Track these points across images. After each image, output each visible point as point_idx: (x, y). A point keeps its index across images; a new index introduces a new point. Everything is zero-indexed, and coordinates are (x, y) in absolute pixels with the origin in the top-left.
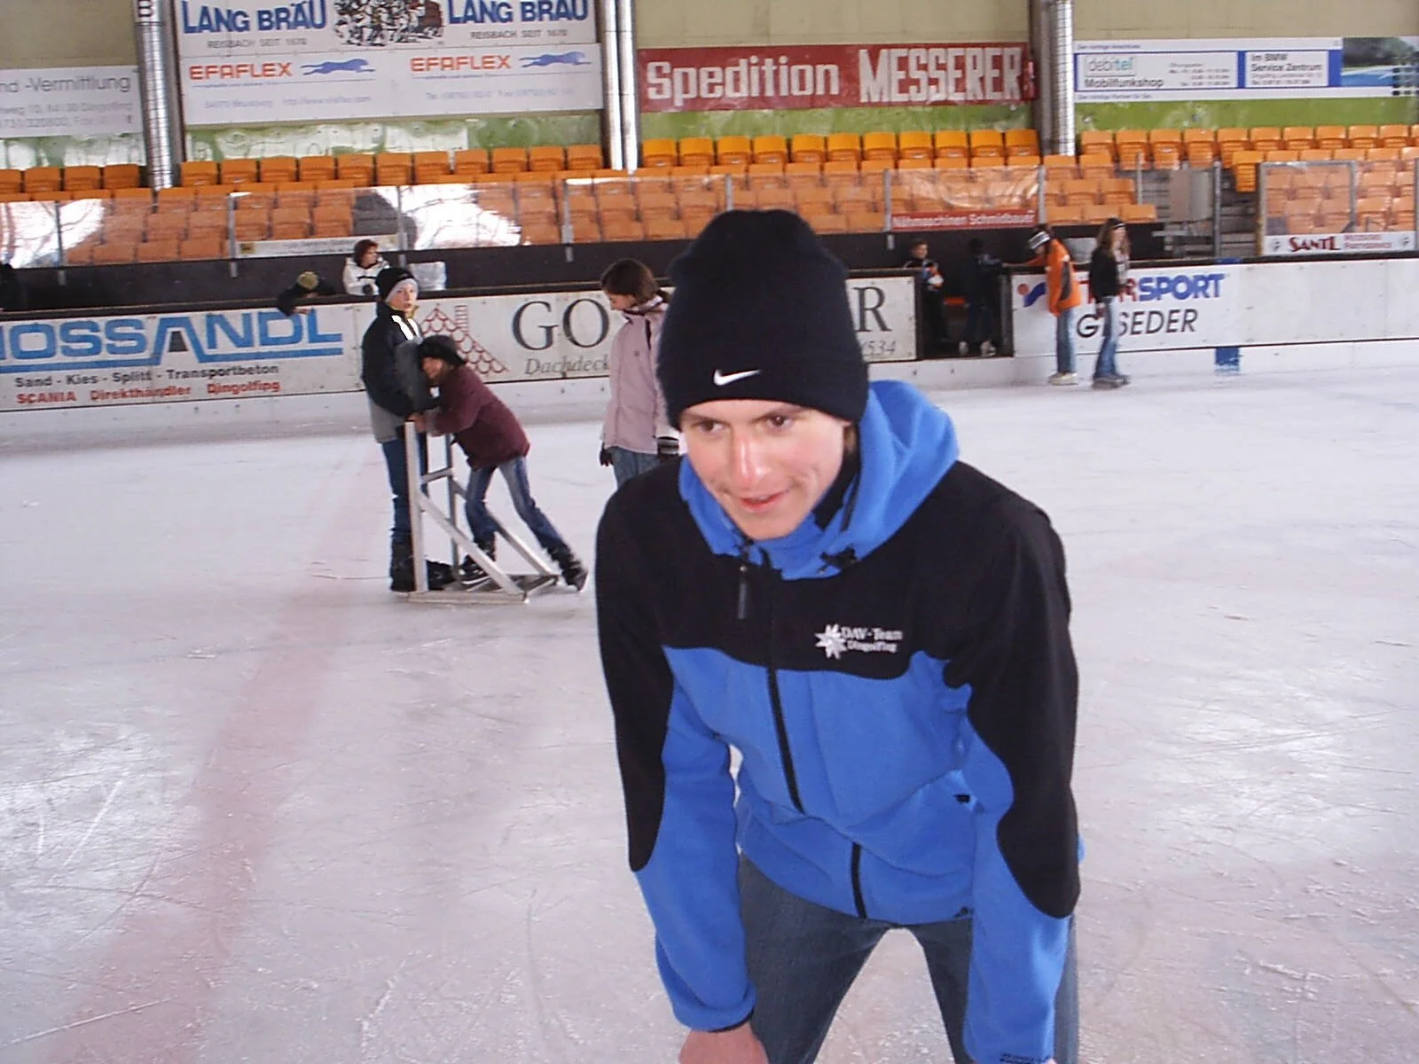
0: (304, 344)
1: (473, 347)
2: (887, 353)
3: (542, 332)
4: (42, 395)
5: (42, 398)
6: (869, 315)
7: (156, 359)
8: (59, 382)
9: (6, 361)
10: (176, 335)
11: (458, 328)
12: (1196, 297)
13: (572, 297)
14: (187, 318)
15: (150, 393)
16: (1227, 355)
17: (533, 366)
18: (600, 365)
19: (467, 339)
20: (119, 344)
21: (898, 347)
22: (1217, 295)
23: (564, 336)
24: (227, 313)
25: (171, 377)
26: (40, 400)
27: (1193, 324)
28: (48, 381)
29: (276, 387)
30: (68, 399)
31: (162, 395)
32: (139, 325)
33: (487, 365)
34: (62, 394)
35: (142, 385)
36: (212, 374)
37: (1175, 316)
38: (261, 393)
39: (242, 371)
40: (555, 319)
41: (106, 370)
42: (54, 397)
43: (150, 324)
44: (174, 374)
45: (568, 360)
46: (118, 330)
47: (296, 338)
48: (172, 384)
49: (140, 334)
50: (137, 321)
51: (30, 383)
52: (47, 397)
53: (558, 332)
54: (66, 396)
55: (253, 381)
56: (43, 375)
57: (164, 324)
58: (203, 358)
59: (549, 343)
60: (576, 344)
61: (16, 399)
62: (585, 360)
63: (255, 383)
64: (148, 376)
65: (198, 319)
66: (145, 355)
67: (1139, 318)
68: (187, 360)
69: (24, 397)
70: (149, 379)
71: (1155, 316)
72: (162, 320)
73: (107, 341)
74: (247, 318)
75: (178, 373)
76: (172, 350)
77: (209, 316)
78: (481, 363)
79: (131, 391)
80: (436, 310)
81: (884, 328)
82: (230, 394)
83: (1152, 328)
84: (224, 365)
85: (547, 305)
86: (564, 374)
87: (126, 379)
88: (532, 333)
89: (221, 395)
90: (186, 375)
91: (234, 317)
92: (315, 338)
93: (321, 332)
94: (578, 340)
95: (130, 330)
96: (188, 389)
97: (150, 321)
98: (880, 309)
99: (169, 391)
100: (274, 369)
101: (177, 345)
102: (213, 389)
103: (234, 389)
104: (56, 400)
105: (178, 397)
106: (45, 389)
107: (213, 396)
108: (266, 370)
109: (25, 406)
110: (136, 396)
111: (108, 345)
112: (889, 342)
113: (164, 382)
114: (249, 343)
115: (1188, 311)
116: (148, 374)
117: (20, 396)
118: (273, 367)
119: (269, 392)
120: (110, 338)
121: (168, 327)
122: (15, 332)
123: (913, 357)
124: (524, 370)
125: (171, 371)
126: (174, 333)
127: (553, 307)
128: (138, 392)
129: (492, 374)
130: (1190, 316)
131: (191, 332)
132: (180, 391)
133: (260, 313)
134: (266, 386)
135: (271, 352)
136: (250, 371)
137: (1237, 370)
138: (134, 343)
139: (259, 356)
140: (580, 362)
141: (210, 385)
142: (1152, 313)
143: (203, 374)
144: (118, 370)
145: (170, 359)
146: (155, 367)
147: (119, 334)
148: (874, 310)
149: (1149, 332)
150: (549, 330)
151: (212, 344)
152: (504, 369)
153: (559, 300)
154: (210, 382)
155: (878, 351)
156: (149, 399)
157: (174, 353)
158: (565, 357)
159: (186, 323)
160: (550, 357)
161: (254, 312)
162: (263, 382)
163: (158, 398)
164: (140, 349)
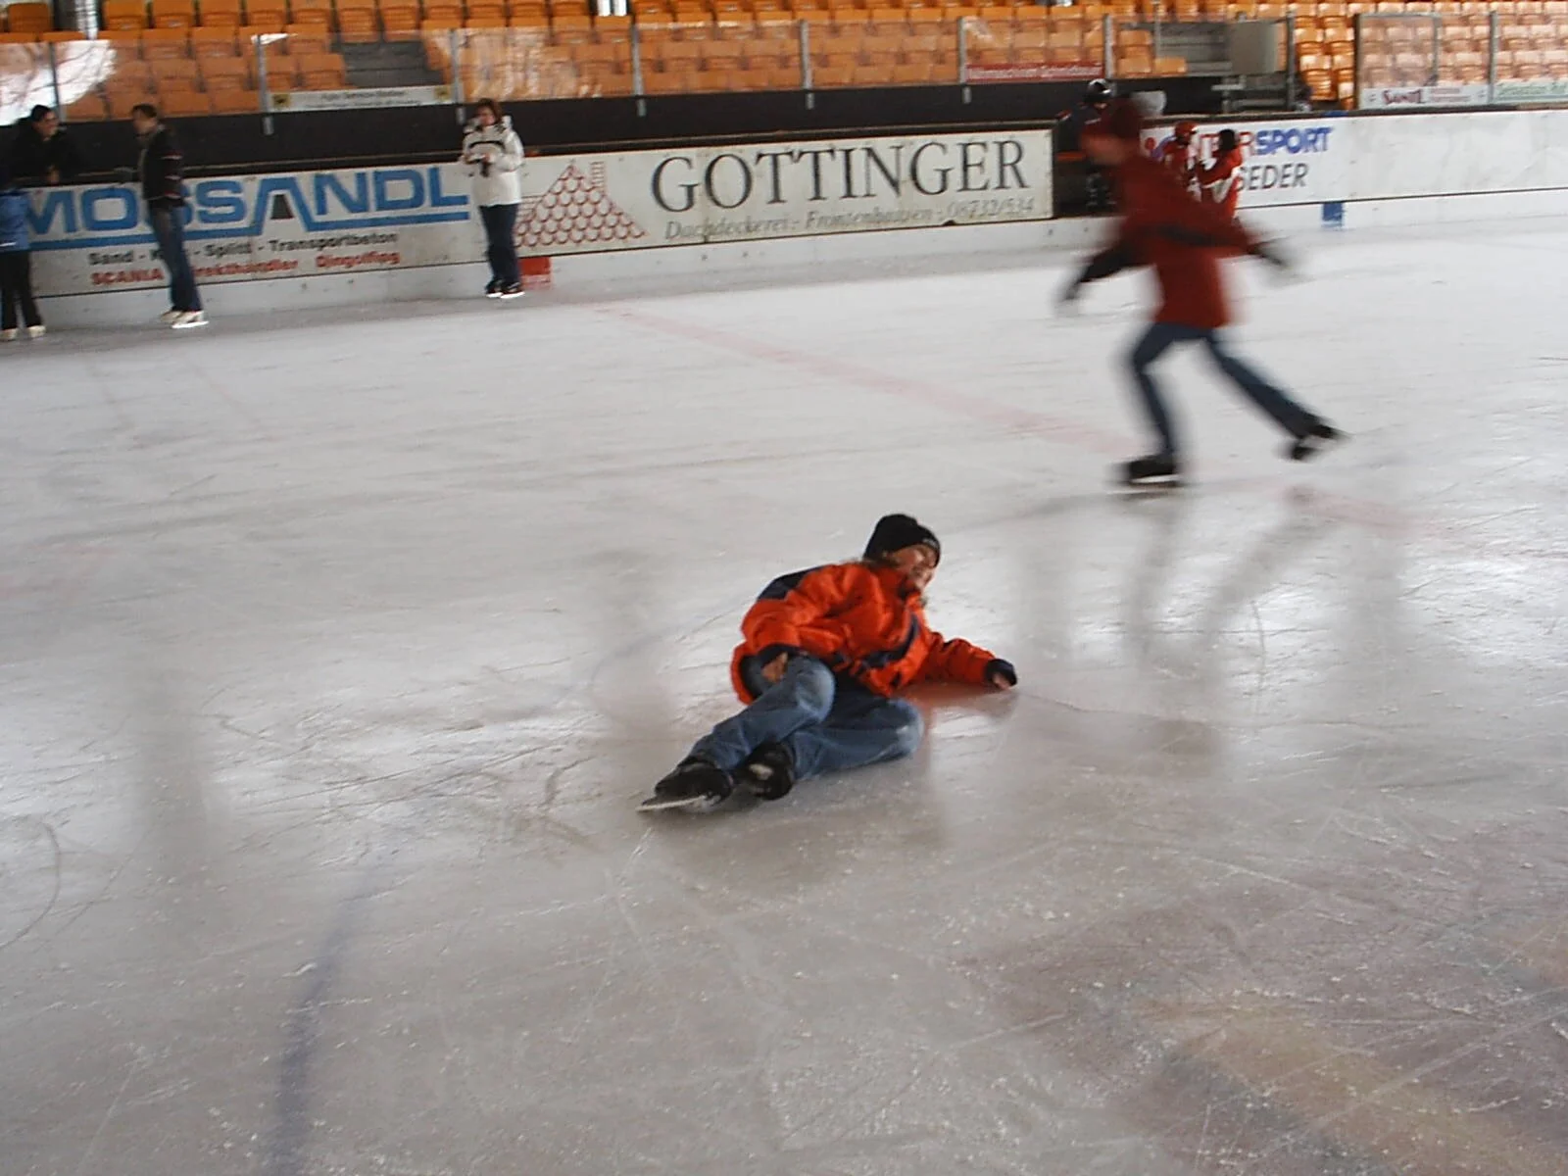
0: (426, 208)
1: (610, 210)
2: (1025, 211)
3: (683, 192)
4: (122, 273)
5: (122, 278)
6: (1008, 170)
7: (256, 229)
8: (142, 257)
9: (77, 233)
10: (280, 199)
11: (594, 188)
12: (1307, 151)
13: (714, 152)
14: (292, 179)
15: (251, 269)
16: (1332, 210)
17: (673, 231)
18: (743, 227)
19: (604, 201)
20: (213, 210)
21: (1036, 205)
22: (1325, 149)
23: (705, 197)
24: (340, 173)
25: (274, 249)
26: (120, 280)
27: (1305, 178)
28: (129, 257)
29: (395, 258)
30: (155, 278)
31: (266, 270)
32: (236, 188)
33: (625, 229)
34: (146, 272)
35: (241, 259)
36: (322, 244)
37: (1288, 171)
38: (377, 265)
39: (356, 241)
40: (696, 177)
41: (198, 242)
42: (137, 276)
43: (250, 186)
44: (278, 246)
45: (710, 222)
46: (212, 194)
47: (417, 201)
48: (277, 258)
49: (238, 200)
50: (234, 183)
51: (106, 260)
52: (127, 275)
53: (699, 191)
54: (150, 274)
55: (370, 251)
56: (122, 250)
57: (266, 187)
58: (311, 226)
59: (690, 204)
60: (718, 203)
61: (91, 280)
62: (727, 222)
63: (371, 254)
64: (247, 249)
65: (305, 179)
66: (243, 224)
67: (1257, 173)
68: (291, 229)
69: (100, 277)
70: (249, 252)
71: (1270, 171)
72: (264, 180)
73: (198, 208)
74: (361, 177)
75: (283, 244)
76: (274, 217)
77: (317, 176)
78: (619, 228)
79: (228, 267)
80: (571, 168)
81: (1022, 185)
82: (342, 268)
83: (1268, 183)
84: (336, 234)
85: (688, 161)
86: (705, 237)
87: (222, 252)
88: (674, 194)
89: (333, 269)
90: (292, 246)
91: (347, 177)
92: (438, 201)
93: (445, 194)
94: (721, 200)
95: (226, 194)
96: (295, 263)
97: (249, 183)
98: (1019, 165)
99: (272, 265)
100: (392, 237)
101: (282, 211)
102: (323, 262)
103: (348, 262)
104: (139, 279)
105: (282, 272)
106: (125, 266)
107: (323, 270)
108: (384, 239)
109: (100, 287)
110: (233, 273)
111: (201, 213)
112: (1028, 199)
113: (266, 255)
114: (365, 208)
115: (1300, 165)
116: (248, 245)
117: (96, 275)
118: (392, 236)
119: (388, 264)
120: (202, 203)
121: (271, 190)
122: (88, 200)
123: (1049, 216)
124: (664, 235)
125: (274, 242)
126: (277, 196)
127: (695, 163)
128: (235, 268)
129: (629, 239)
130: (1301, 171)
131: (297, 195)
132: (286, 266)
133: (377, 174)
134: (383, 258)
135: (387, 218)
136: (365, 240)
137: (1340, 225)
138: (229, 210)
139: (375, 222)
140: (722, 224)
141: (320, 258)
142: (1269, 167)
143: (312, 244)
144: (211, 242)
145: (274, 228)
146: (256, 238)
147: (212, 199)
148: (1013, 165)
149: (1266, 187)
150: (690, 189)
151: (322, 210)
152: (643, 234)
153: (700, 155)
154: (320, 253)
155: (1016, 209)
156: (249, 276)
157: (277, 221)
158: (707, 220)
159: (291, 184)
160: (692, 219)
161: (369, 171)
162: (380, 253)
163: (258, 275)
164: (238, 216)
